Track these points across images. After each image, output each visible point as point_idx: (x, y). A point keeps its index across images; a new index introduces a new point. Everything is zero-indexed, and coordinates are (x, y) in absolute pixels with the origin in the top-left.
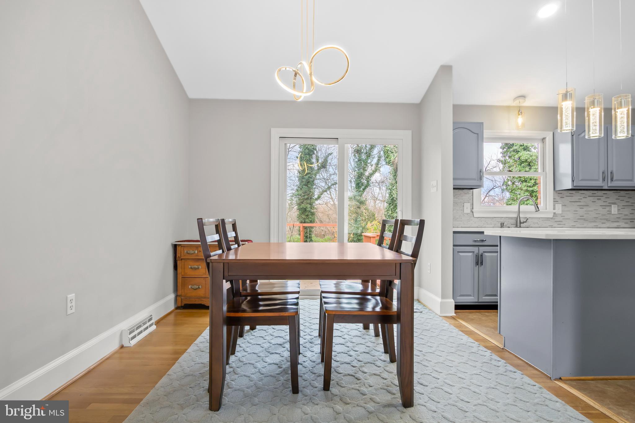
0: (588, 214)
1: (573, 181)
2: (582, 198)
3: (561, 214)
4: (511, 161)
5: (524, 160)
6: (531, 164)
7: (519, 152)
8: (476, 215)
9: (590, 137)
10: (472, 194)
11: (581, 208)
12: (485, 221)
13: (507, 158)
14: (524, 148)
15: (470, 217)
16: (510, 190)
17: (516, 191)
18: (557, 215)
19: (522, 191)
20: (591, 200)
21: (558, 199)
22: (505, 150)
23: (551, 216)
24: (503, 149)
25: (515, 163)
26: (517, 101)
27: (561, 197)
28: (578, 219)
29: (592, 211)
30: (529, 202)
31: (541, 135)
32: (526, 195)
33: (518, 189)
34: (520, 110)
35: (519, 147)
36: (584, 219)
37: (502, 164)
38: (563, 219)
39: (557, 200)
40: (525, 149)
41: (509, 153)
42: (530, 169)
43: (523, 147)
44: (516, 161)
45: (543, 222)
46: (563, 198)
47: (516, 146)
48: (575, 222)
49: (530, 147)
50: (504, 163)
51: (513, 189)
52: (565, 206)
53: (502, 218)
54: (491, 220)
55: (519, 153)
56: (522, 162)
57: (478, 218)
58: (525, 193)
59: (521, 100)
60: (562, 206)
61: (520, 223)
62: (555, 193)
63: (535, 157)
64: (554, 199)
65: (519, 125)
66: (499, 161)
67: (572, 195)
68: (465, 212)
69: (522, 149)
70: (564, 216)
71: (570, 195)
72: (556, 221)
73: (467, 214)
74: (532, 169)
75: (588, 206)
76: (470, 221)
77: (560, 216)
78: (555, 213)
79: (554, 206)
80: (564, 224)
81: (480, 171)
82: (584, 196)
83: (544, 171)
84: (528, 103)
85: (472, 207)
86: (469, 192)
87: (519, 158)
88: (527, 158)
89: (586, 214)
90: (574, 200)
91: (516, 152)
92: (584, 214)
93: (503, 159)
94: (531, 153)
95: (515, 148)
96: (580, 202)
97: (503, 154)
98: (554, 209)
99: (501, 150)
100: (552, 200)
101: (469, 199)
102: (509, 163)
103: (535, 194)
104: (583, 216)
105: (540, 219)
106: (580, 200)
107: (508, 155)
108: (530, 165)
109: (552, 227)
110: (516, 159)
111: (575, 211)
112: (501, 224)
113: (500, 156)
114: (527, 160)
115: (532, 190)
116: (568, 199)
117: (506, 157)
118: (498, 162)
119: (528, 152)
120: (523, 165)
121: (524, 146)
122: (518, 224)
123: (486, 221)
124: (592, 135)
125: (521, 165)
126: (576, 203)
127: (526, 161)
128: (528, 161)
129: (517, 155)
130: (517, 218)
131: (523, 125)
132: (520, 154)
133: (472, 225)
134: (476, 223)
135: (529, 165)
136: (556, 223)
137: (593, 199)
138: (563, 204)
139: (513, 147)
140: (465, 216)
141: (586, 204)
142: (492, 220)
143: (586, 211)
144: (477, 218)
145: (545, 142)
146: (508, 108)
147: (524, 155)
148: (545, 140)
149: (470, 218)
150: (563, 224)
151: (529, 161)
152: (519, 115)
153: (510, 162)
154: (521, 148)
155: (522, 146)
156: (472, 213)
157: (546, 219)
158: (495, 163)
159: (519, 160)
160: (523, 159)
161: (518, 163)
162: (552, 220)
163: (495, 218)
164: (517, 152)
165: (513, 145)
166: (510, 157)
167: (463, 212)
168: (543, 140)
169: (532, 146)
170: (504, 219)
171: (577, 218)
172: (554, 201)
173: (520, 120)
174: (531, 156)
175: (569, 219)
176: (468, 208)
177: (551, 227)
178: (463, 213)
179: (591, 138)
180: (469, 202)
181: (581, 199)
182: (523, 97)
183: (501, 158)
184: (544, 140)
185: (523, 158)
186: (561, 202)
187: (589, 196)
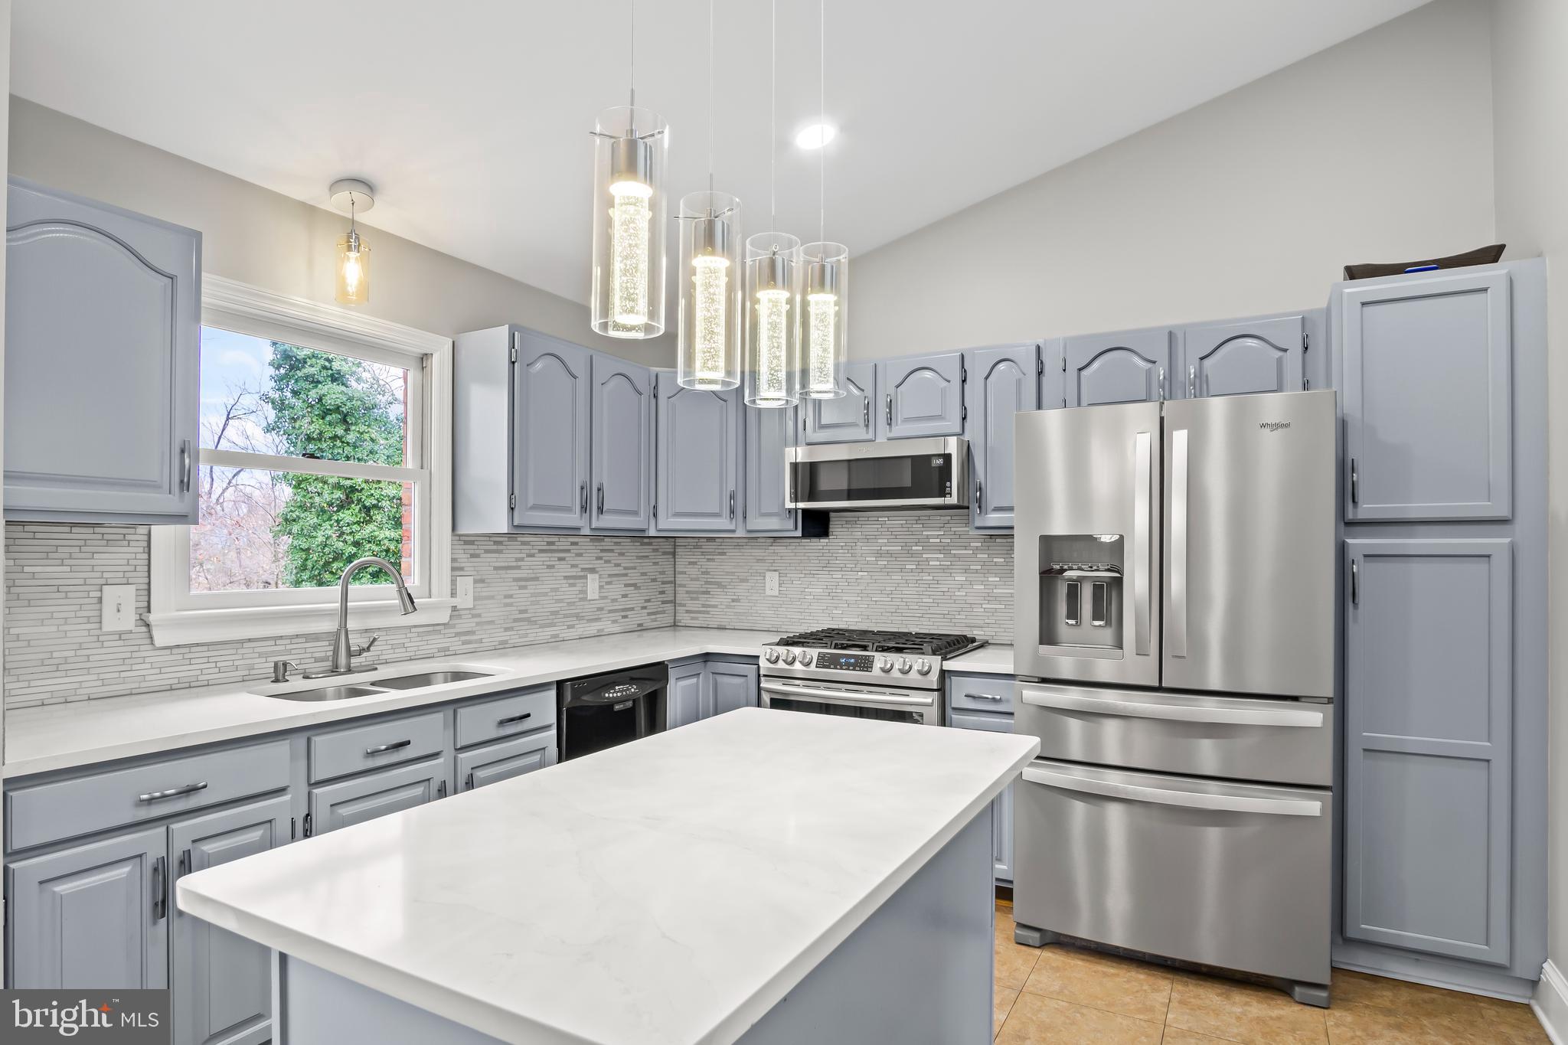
0: (537, 603)
1: (512, 509)
2: (525, 555)
3: (470, 609)
4: (299, 404)
5: (332, 407)
6: (348, 420)
7: (319, 382)
8: (160, 639)
9: (691, 382)
10: (145, 544)
11: (521, 588)
12: (206, 660)
13: (289, 395)
14: (332, 376)
15: (136, 648)
16: (294, 483)
17: (310, 484)
18: (462, 612)
19: (326, 486)
20: (545, 563)
21: (463, 558)
22: (282, 371)
23: (444, 617)
24: (278, 368)
25: (309, 410)
26: (343, 196)
27: (473, 556)
28: (516, 620)
29: (545, 594)
30: (342, 516)
31: (416, 340)
32: (337, 496)
33: (316, 480)
34: (353, 235)
35: (321, 371)
36: (528, 620)
37: (274, 408)
38: (478, 624)
39: (462, 565)
40: (334, 379)
41: (293, 381)
42: (346, 430)
43: (330, 372)
44: (312, 406)
45: (420, 639)
46: (477, 556)
47: (312, 366)
48: (507, 629)
49: (347, 376)
50: (281, 406)
51: (303, 480)
52: (482, 581)
53: (281, 637)
54: (234, 651)
55: (320, 386)
56: (326, 413)
57: (175, 651)
58: (333, 493)
59: (359, 195)
60: (476, 582)
61: (350, 654)
62: (456, 542)
63: (359, 402)
64: (453, 560)
65: (349, 288)
66: (266, 398)
67: (500, 547)
68: (106, 628)
69: (328, 376)
70: (479, 616)
71: (495, 547)
72: (458, 634)
73: (120, 635)
74: (352, 433)
75: (536, 579)
76: (135, 667)
77: (470, 616)
78: (454, 608)
79: (453, 582)
80: (480, 641)
81: (183, 451)
82: (528, 552)
83: (425, 466)
84: (378, 216)
85: (146, 604)
86: (128, 537)
87: (320, 400)
88: (338, 402)
89: (533, 603)
90: (506, 564)
91: (312, 382)
92: (529, 603)
93: (277, 396)
94: (349, 392)
95: (308, 370)
96: (518, 568)
97: (275, 382)
98: (453, 594)
99: (272, 371)
100: (447, 564)
101: (132, 568)
102: (293, 408)
103: (358, 496)
104: (525, 611)
105: (413, 630)
106: (520, 563)
107: (290, 387)
108: (347, 422)
109: (447, 653)
110: (310, 400)
111: (506, 597)
112: (276, 664)
113: (268, 386)
114: (341, 406)
115: (351, 487)
116: (489, 560)
117: (285, 390)
118: (262, 402)
119: (343, 388)
120: (328, 418)
121: (332, 370)
122: (342, 660)
123: (211, 660)
124: (699, 374)
125: (323, 418)
126: (508, 571)
127: (337, 409)
128: (343, 411)
129: (314, 391)
130: (338, 634)
131: (365, 289)
132: (323, 389)
133: (143, 685)
134: (163, 670)
135: (344, 421)
136: (457, 639)
137: (548, 559)
138: (479, 577)
139: (303, 367)
140: (106, 644)
141: (533, 576)
142: (239, 651)
143: (533, 595)
144: (168, 652)
145: (429, 368)
146: (309, 212)
147: (333, 393)
148: (430, 360)
149: (135, 655)
150: (476, 642)
151: (345, 412)
152: (349, 248)
153: (294, 405)
154: (324, 373)
155: (327, 369)
156: (144, 629)
157: (431, 628)
158: (255, 403)
159: (319, 406)
160: (330, 404)
161: (317, 413)
162: (447, 631)
163: (250, 640)
164: (316, 383)
165: (305, 362)
166: (295, 393)
167: (97, 626)
168: (423, 359)
169: (353, 374)
170: (288, 641)
171: (513, 617)
172: (453, 569)
173: (353, 270)
174: (351, 399)
175: (492, 622)
176: (122, 608)
177: (443, 654)
178: (97, 632)
179: (699, 387)
180: (130, 581)
181: (522, 559)
182: (367, 185)
183: (271, 392)
184: (427, 359)
185: (329, 401)
186: (472, 569)
187: (541, 551)
